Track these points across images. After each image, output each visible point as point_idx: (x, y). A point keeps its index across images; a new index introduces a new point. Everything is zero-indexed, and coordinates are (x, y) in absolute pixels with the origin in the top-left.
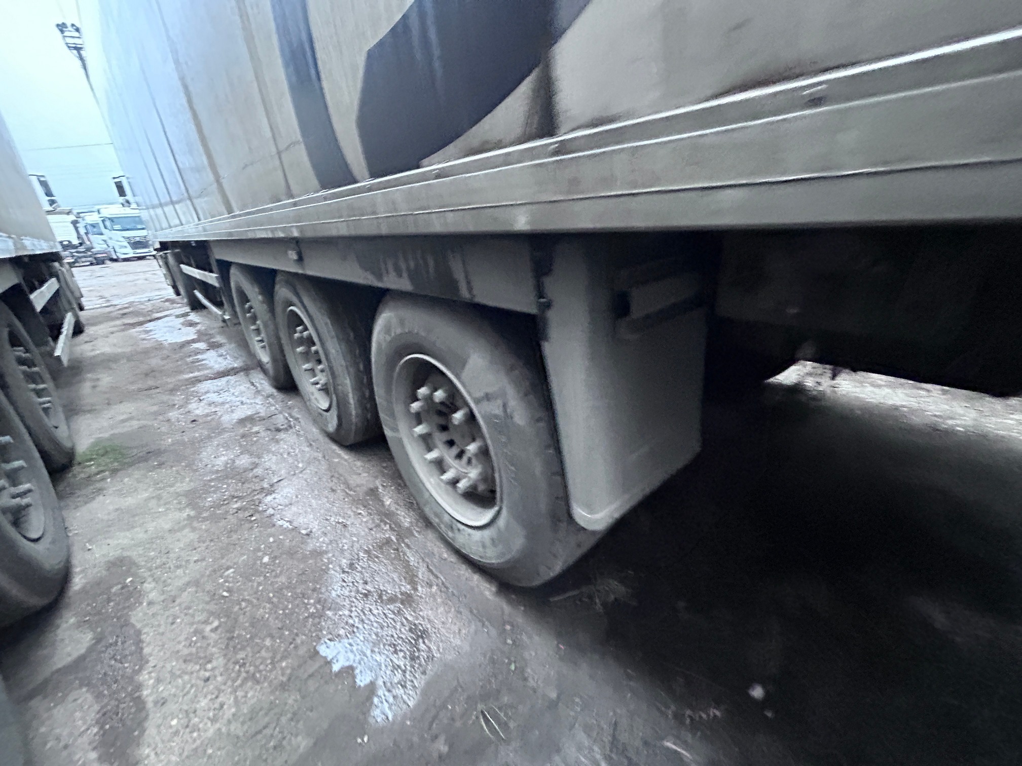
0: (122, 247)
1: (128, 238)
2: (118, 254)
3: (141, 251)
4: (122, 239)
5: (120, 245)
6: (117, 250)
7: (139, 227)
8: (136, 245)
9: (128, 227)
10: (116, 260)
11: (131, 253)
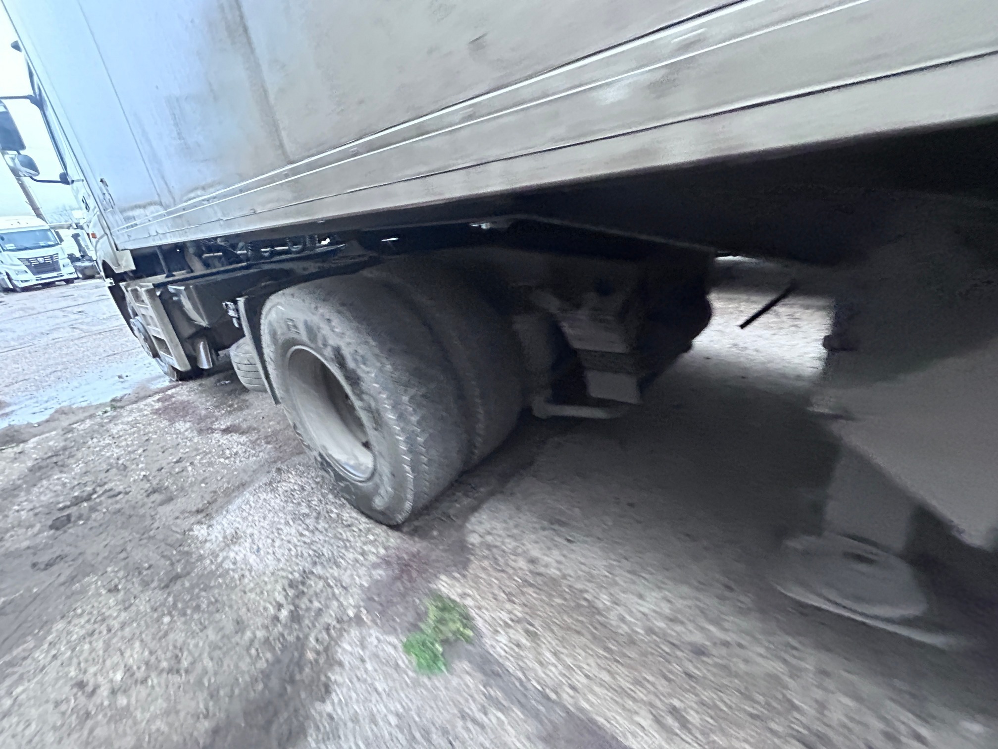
0: (18, 273)
1: (28, 260)
2: (16, 283)
3: (47, 276)
4: (19, 262)
5: (15, 271)
6: (13, 276)
7: (42, 244)
8: (38, 268)
9: (28, 246)
10: (14, 290)
11: (33, 279)
